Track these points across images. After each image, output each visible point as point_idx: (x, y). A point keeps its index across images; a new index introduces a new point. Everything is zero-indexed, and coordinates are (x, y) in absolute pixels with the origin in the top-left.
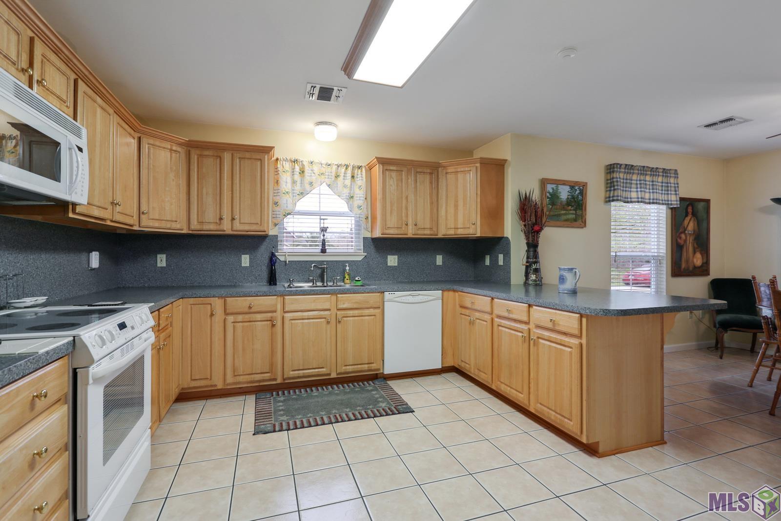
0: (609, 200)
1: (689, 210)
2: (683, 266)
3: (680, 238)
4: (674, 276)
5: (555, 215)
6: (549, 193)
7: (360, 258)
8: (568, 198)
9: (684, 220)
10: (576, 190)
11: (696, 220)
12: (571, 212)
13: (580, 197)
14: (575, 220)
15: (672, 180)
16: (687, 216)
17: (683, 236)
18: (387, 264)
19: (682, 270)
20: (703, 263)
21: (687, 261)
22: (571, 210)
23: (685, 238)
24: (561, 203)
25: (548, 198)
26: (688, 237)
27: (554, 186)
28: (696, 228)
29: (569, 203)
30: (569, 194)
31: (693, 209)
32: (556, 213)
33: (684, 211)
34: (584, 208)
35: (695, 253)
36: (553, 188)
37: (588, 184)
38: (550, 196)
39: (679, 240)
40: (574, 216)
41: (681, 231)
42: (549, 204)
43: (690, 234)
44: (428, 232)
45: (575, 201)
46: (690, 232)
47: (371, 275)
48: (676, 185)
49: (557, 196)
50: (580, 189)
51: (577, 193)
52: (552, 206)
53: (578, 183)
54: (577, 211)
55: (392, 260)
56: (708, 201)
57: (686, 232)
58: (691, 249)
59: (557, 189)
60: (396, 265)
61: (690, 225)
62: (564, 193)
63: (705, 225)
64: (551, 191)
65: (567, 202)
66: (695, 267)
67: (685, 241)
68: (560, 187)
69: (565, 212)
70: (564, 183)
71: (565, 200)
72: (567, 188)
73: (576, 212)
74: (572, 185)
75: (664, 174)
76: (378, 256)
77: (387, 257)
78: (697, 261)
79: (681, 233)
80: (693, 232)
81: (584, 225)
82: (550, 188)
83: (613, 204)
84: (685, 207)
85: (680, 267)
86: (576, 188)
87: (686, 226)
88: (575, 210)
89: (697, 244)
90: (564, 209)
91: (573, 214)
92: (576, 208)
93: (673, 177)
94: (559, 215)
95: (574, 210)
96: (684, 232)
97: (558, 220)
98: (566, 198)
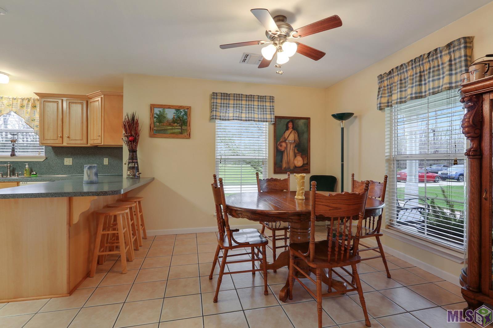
0: (213, 118)
1: (289, 126)
2: (284, 165)
3: (281, 146)
4: (276, 173)
5: (162, 130)
6: (156, 114)
7: (42, 160)
8: (174, 118)
9: (285, 132)
10: (181, 112)
11: (296, 133)
12: (177, 127)
13: (185, 117)
14: (181, 133)
15: (268, 104)
16: (287, 129)
17: (284, 144)
18: (64, 164)
19: (283, 169)
20: (303, 164)
21: (288, 163)
22: (177, 126)
23: (285, 146)
24: (168, 121)
25: (155, 117)
26: (289, 145)
27: (161, 109)
28: (297, 138)
29: (174, 121)
30: (175, 115)
31: (293, 125)
32: (164, 128)
33: (285, 126)
34: (188, 125)
35: (295, 156)
36: (160, 111)
37: (192, 107)
38: (157, 117)
39: (279, 147)
40: (180, 130)
41: (281, 140)
42: (157, 122)
43: (291, 143)
44: (79, 142)
45: (181, 120)
46: (291, 142)
47: (51, 170)
48: (272, 108)
49: (164, 116)
50: (185, 111)
51: (182, 114)
52: (159, 123)
53: (183, 107)
54: (183, 127)
55: (68, 161)
56: (308, 119)
57: (287, 141)
58: (291, 154)
59: (164, 111)
60: (71, 164)
61: (291, 136)
62: (170, 114)
63: (305, 136)
64: (158, 113)
65: (174, 120)
66: (295, 167)
67: (286, 148)
68: (167, 110)
69: (171, 127)
70: (170, 107)
71: (171, 119)
72: (173, 111)
73: (181, 128)
74: (178, 109)
75: (259, 100)
76: (56, 159)
77: (64, 159)
78: (298, 163)
79: (282, 142)
80: (293, 141)
81: (189, 136)
82: (157, 111)
83: (217, 121)
84: (286, 123)
85: (281, 167)
86: (182, 110)
87: (286, 138)
88: (181, 126)
89: (297, 150)
90: (170, 125)
91: (179, 129)
92: (182, 125)
93: (268, 101)
94: (167, 130)
95: (179, 126)
96: (285, 141)
97: (165, 133)
98: (173, 117)
